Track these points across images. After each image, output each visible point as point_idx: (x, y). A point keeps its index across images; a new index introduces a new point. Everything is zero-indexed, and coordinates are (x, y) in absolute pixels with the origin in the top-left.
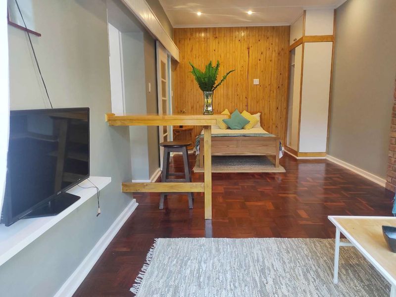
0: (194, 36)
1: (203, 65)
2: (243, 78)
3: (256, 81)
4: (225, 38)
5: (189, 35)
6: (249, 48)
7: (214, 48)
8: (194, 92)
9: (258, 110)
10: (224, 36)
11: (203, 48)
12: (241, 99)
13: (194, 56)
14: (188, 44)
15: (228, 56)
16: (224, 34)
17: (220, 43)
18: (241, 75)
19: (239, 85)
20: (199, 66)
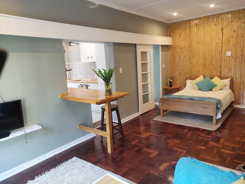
0: (182, 27)
1: (187, 45)
2: (217, 52)
3: (229, 54)
4: (204, 24)
5: (178, 26)
6: (222, 29)
7: (195, 32)
8: (181, 63)
9: (230, 76)
10: (203, 23)
11: (187, 34)
12: (216, 67)
13: (182, 40)
14: (178, 32)
15: (206, 37)
16: (203, 21)
17: (200, 28)
18: (216, 50)
19: (214, 57)
20: (185, 46)
